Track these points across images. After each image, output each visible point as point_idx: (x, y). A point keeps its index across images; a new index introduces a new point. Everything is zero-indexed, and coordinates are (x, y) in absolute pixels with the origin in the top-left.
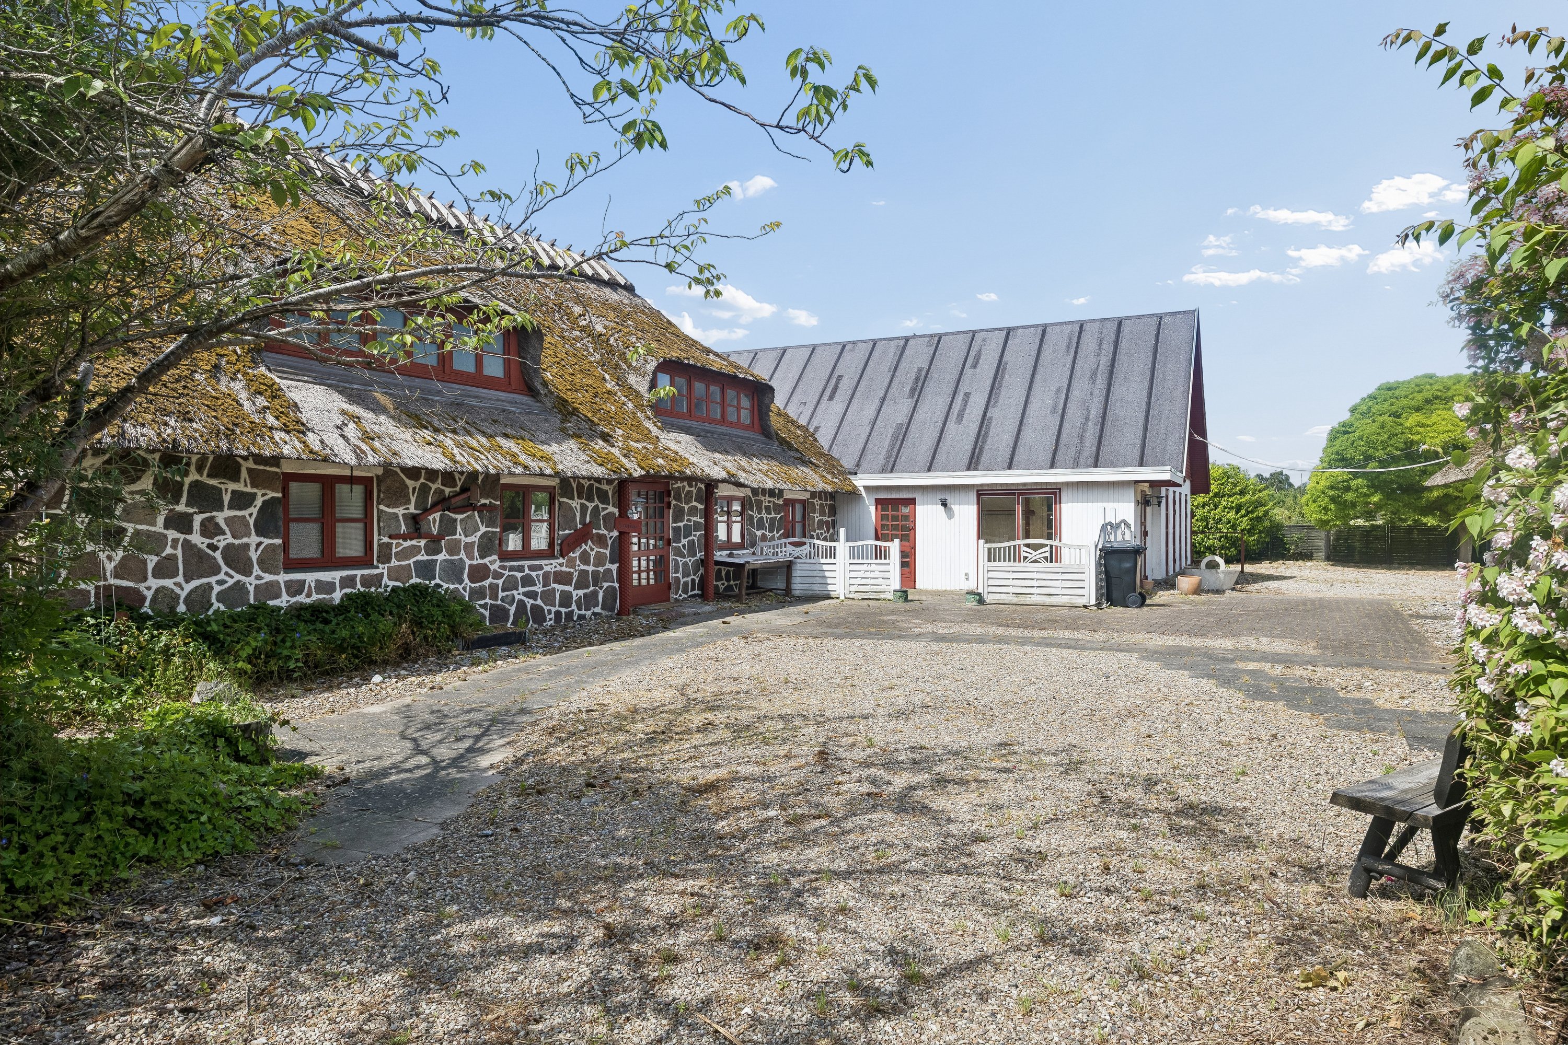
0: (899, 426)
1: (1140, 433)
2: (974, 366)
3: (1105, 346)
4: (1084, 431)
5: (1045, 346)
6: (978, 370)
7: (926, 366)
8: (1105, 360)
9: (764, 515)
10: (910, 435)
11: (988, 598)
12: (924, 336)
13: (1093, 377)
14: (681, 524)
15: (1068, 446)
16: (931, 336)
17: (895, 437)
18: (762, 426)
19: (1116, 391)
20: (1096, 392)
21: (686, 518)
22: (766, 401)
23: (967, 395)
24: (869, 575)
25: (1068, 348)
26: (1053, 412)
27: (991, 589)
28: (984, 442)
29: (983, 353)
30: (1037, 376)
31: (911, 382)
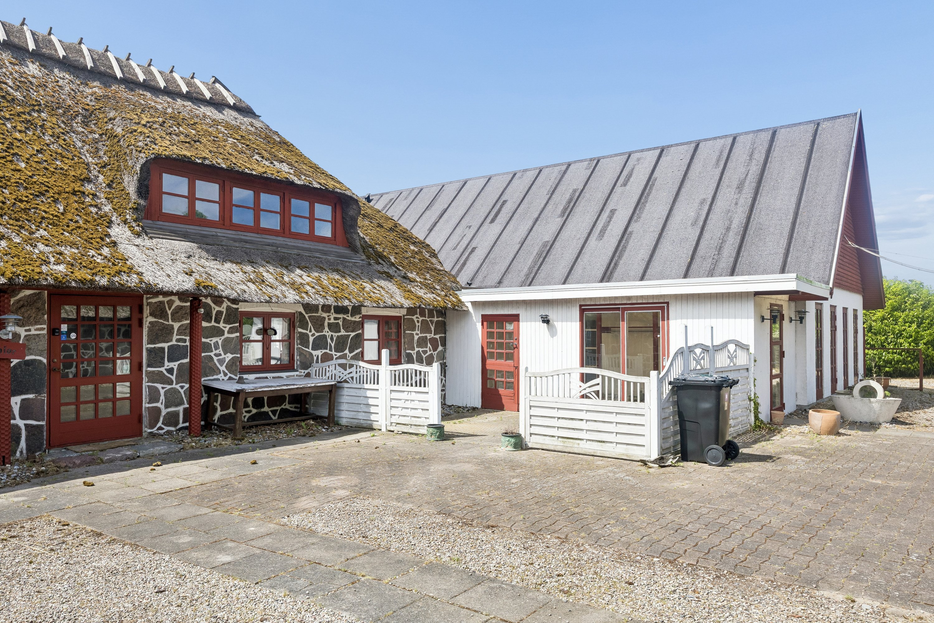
0: (545, 245)
1: (784, 242)
2: (625, 184)
3: (756, 156)
4: (724, 241)
5: (695, 161)
6: (628, 187)
7: (581, 187)
8: (755, 169)
9: (327, 332)
10: (553, 251)
11: (531, 442)
12: (585, 160)
13: (740, 187)
14: (165, 345)
15: (704, 258)
16: (591, 160)
17: (539, 255)
18: (347, 239)
19: (762, 200)
20: (741, 201)
21: (175, 337)
22: (351, 213)
23: (613, 212)
24: (409, 404)
25: (718, 161)
26: (694, 224)
27: (534, 430)
28: (620, 257)
29: (635, 171)
30: (683, 190)
31: (564, 203)
